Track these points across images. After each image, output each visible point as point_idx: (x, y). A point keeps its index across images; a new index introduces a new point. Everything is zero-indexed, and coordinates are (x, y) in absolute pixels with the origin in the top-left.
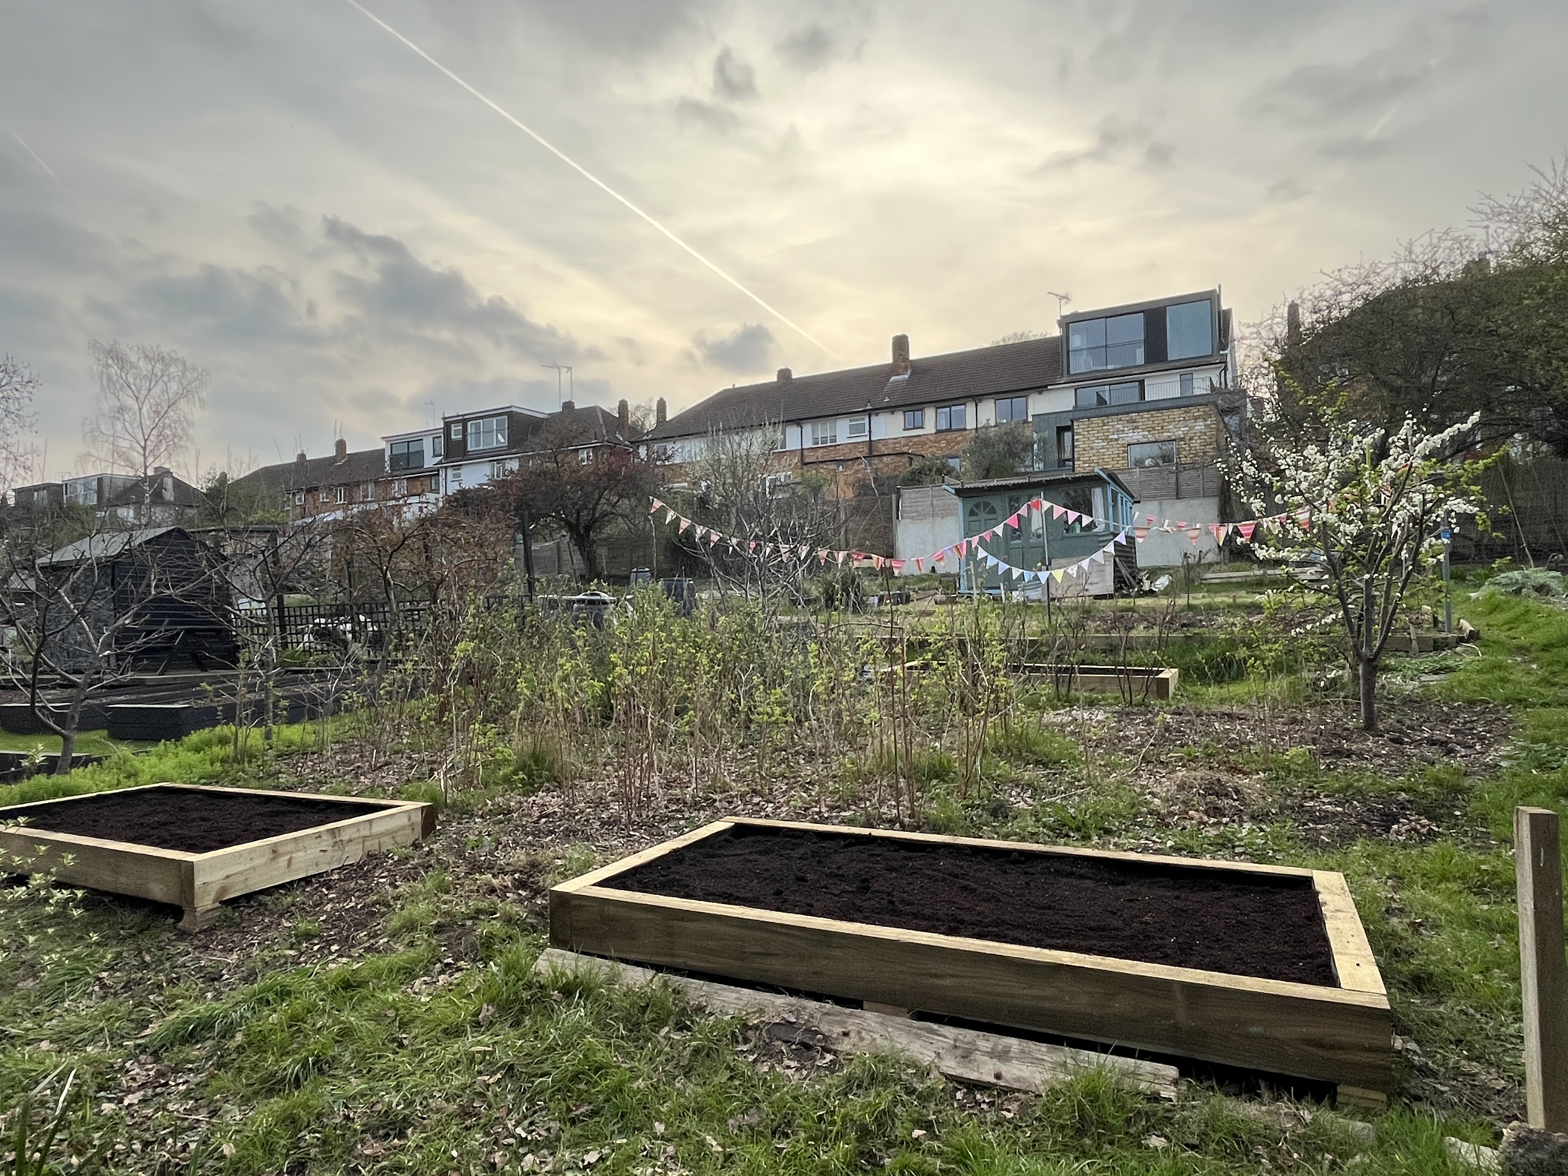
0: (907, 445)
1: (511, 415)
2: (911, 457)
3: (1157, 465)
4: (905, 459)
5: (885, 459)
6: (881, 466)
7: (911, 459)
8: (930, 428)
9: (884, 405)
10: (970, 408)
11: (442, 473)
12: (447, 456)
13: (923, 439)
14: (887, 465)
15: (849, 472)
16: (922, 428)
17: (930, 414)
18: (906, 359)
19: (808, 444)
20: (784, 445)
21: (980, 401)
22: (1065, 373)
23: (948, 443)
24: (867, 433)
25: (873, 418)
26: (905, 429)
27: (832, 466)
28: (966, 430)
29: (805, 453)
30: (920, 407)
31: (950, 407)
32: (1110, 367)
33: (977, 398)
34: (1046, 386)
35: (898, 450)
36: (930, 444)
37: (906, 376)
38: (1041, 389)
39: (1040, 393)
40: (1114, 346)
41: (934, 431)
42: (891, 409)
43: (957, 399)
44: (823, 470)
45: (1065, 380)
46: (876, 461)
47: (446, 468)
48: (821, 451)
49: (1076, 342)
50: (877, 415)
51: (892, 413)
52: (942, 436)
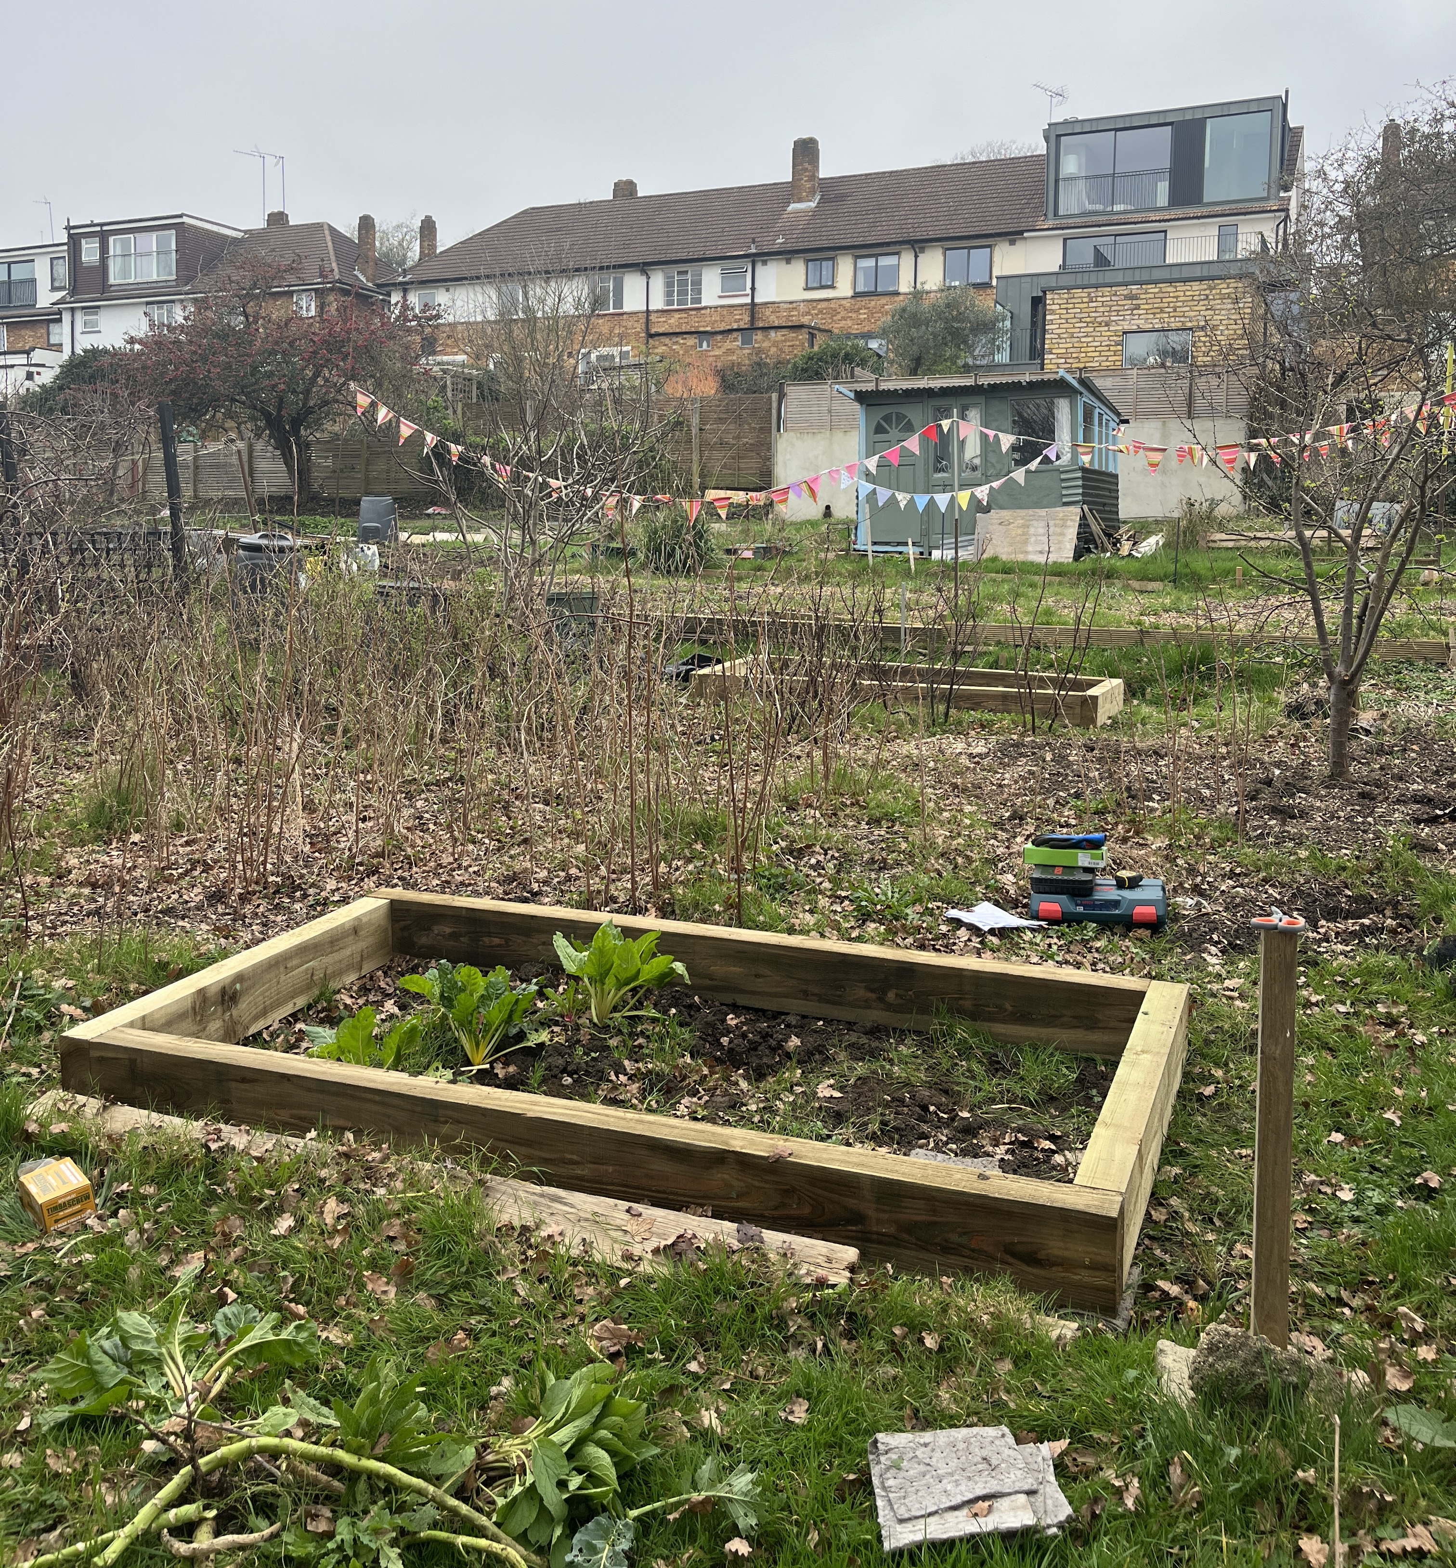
0: (808, 313)
1: (180, 228)
2: (813, 332)
3: (1163, 365)
4: (803, 336)
5: (772, 334)
6: (766, 344)
7: (812, 336)
8: (844, 288)
9: (776, 248)
10: (907, 260)
11: (66, 317)
12: (73, 291)
13: (833, 305)
14: (775, 344)
15: (717, 352)
16: (832, 287)
17: (845, 267)
18: (813, 177)
19: (657, 303)
20: (619, 303)
21: (922, 250)
22: (1051, 214)
23: (871, 314)
24: (749, 291)
25: (759, 268)
26: (807, 289)
27: (691, 341)
28: (897, 294)
29: (653, 317)
30: (831, 254)
31: (876, 256)
32: (1117, 208)
33: (918, 245)
34: (1021, 233)
35: (795, 321)
36: (843, 314)
37: (813, 205)
38: (1013, 236)
39: (1012, 243)
40: (1125, 175)
41: (850, 293)
42: (787, 255)
43: (888, 244)
44: (678, 346)
45: (1050, 223)
46: (759, 336)
47: (73, 310)
48: (677, 316)
49: (1070, 165)
50: (765, 263)
51: (788, 261)
52: (865, 301)
